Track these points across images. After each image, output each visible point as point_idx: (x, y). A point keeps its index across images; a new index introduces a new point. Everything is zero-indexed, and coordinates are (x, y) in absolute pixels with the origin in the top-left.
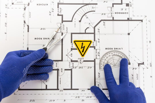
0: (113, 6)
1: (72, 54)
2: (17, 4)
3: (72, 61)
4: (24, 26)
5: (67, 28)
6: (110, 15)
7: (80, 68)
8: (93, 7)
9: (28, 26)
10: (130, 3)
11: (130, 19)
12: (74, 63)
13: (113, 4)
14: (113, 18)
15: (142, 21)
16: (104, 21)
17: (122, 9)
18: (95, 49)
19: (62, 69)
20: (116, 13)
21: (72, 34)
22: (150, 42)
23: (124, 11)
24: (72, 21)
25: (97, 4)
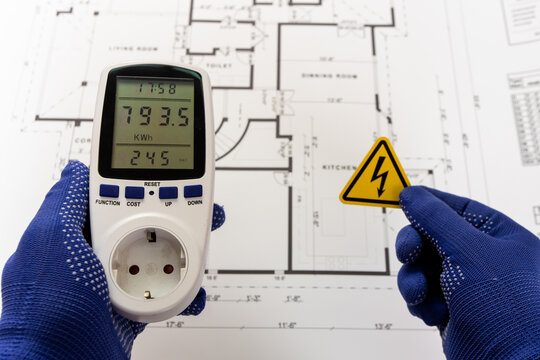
1: (253, 38)
2: (416, 172)
3: (253, 23)
4: (389, 109)
5: (264, 102)
7: (231, 8)
9: (378, 109)
11: (73, 123)
12: (247, 19)
15: (37, 118)
18: (188, 50)
19: (280, 5)
21: (251, 87)
24: (250, 120)
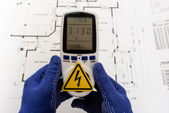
0: (36, 48)
3: (76, 7)
4: (117, 33)
6: (39, 41)
7: (69, 2)
8: (55, 47)
9: (113, 33)
10: (19, 51)
11: (22, 37)
12: (74, 6)
13: (35, 50)
14: (37, 38)
15: (11, 35)
16: (46, 35)
17: (28, 45)
18: (56, 15)
19: (84, 2)
20: (34, 42)
22: (8, 19)
23: (26, 44)
25: (51, 50)
